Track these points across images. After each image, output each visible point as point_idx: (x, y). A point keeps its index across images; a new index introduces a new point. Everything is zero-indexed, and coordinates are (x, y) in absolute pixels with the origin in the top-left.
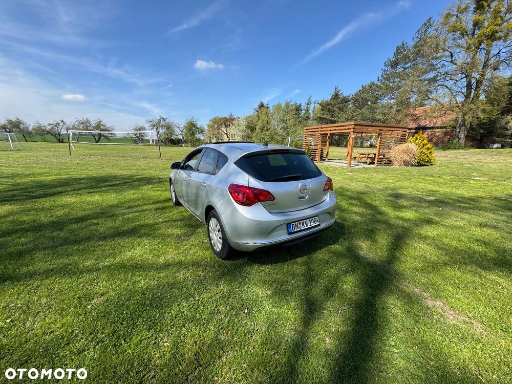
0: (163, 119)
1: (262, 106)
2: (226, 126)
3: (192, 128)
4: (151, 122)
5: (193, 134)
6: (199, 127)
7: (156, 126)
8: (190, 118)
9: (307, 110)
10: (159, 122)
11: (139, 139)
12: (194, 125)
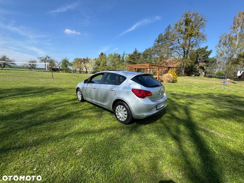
0: (48, 57)
1: (102, 54)
2: (85, 63)
3: (65, 63)
4: (41, 58)
5: (66, 66)
6: (69, 62)
7: (44, 60)
8: (64, 58)
9: (123, 58)
10: (46, 59)
11: (32, 67)
12: (67, 62)
